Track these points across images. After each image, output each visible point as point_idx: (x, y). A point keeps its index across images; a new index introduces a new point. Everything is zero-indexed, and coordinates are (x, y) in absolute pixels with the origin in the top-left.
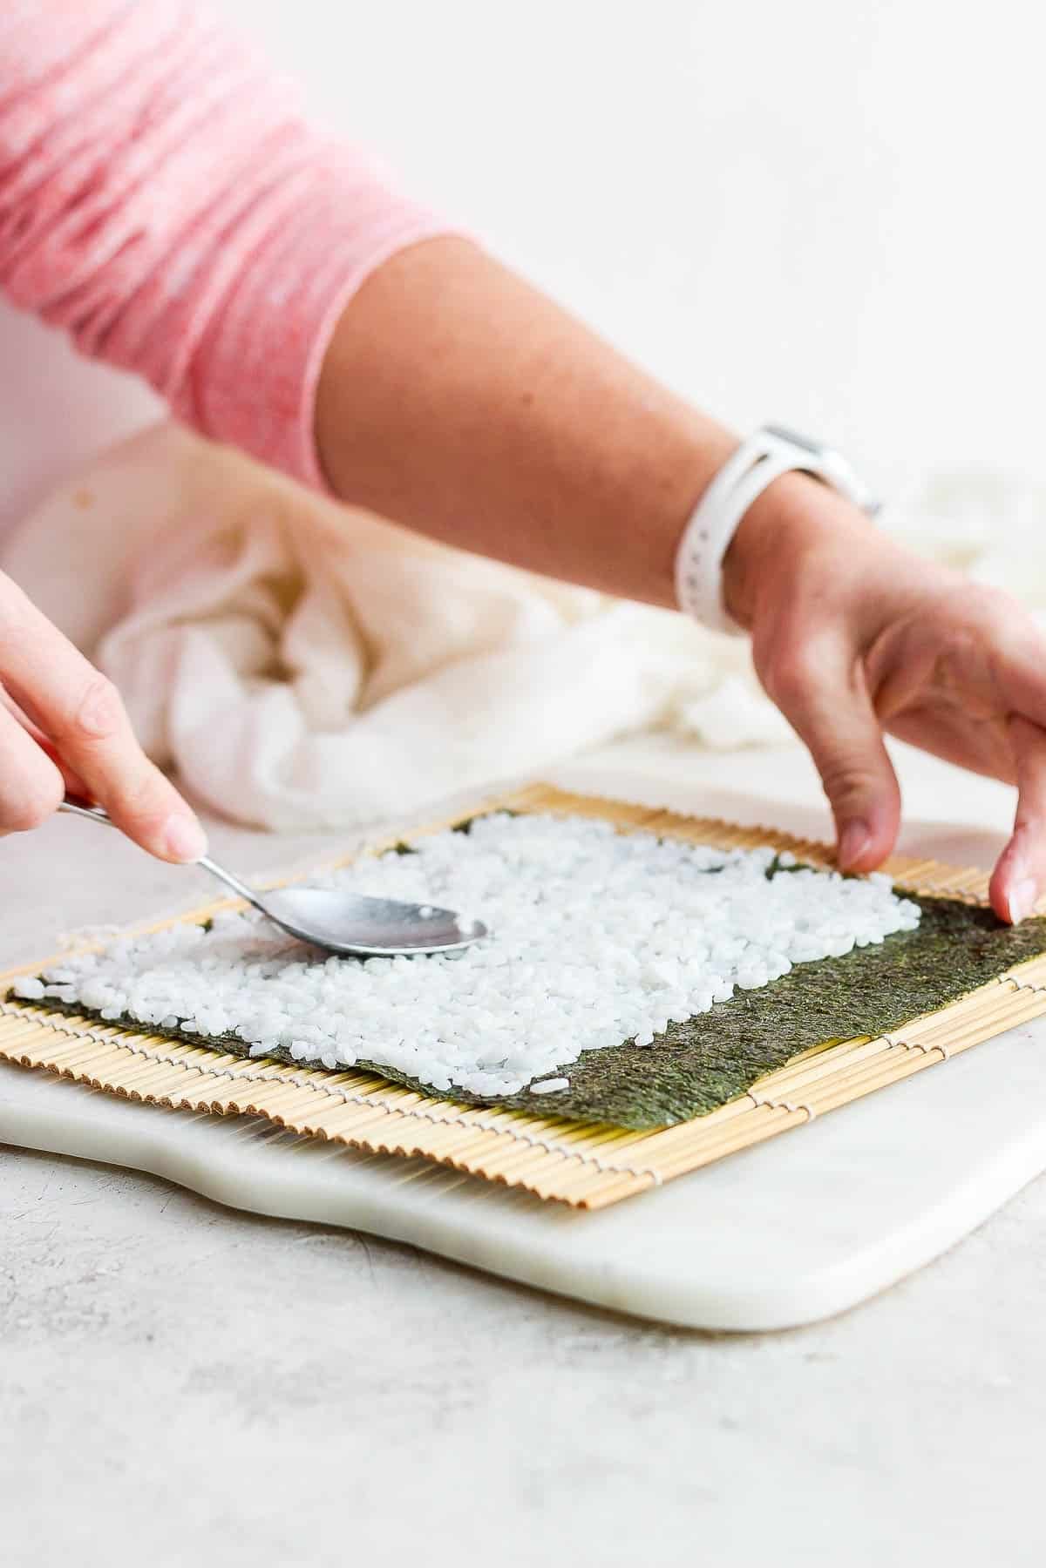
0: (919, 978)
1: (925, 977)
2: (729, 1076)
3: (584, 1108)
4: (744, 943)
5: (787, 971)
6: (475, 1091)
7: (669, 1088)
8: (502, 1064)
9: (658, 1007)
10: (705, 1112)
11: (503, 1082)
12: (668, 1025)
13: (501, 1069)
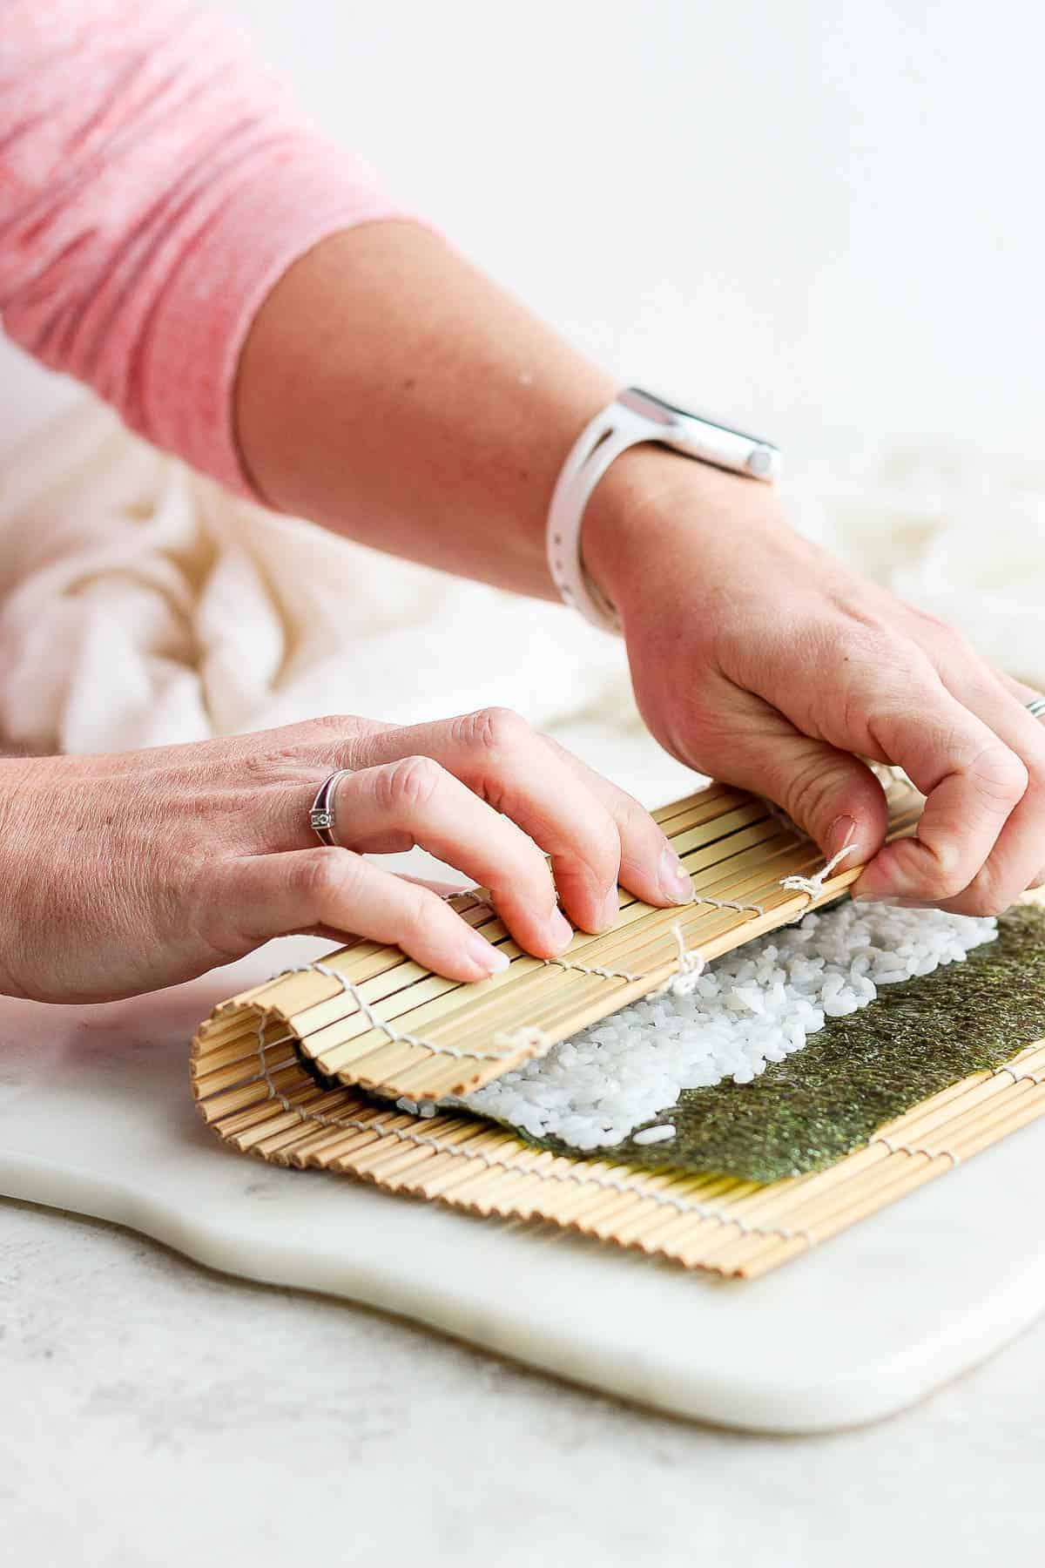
0: (1018, 998)
1: (1025, 997)
2: (847, 1123)
3: (700, 1158)
5: (874, 996)
6: (572, 1141)
7: (786, 1135)
8: (596, 1105)
9: (747, 1040)
10: (829, 1162)
11: (603, 1132)
12: (763, 1065)
13: (596, 1112)
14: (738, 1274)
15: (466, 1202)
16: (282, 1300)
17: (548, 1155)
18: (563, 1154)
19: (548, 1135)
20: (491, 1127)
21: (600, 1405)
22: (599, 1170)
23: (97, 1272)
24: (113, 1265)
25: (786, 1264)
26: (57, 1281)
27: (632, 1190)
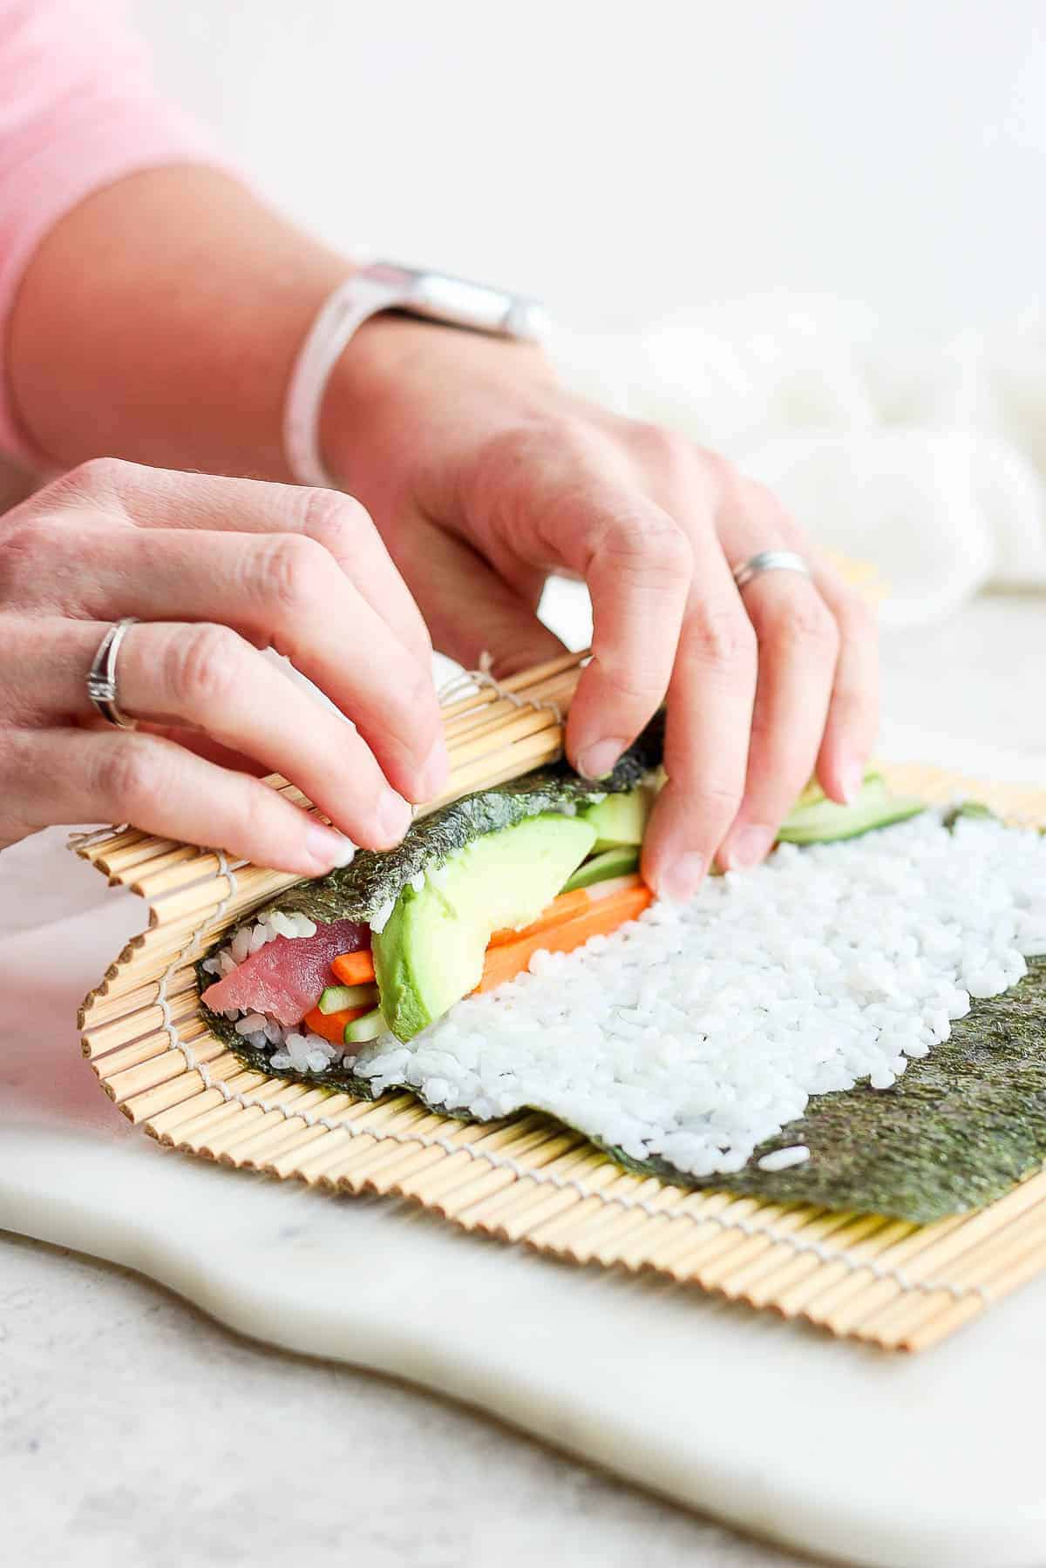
2: (1015, 1141)
3: (843, 1191)
4: (958, 929)
5: (1024, 971)
6: (682, 1165)
7: (943, 1157)
8: (707, 1118)
9: (880, 1029)
10: (999, 1193)
11: (721, 1153)
12: (904, 1061)
13: (708, 1126)
14: (903, 1348)
15: (559, 1245)
16: (321, 1376)
17: (654, 1184)
18: (673, 1181)
19: (651, 1156)
20: (579, 1143)
21: (711, 1535)
22: (717, 1203)
23: (100, 1333)
24: (120, 1324)
25: (958, 1332)
26: (51, 1343)
27: (761, 1232)
